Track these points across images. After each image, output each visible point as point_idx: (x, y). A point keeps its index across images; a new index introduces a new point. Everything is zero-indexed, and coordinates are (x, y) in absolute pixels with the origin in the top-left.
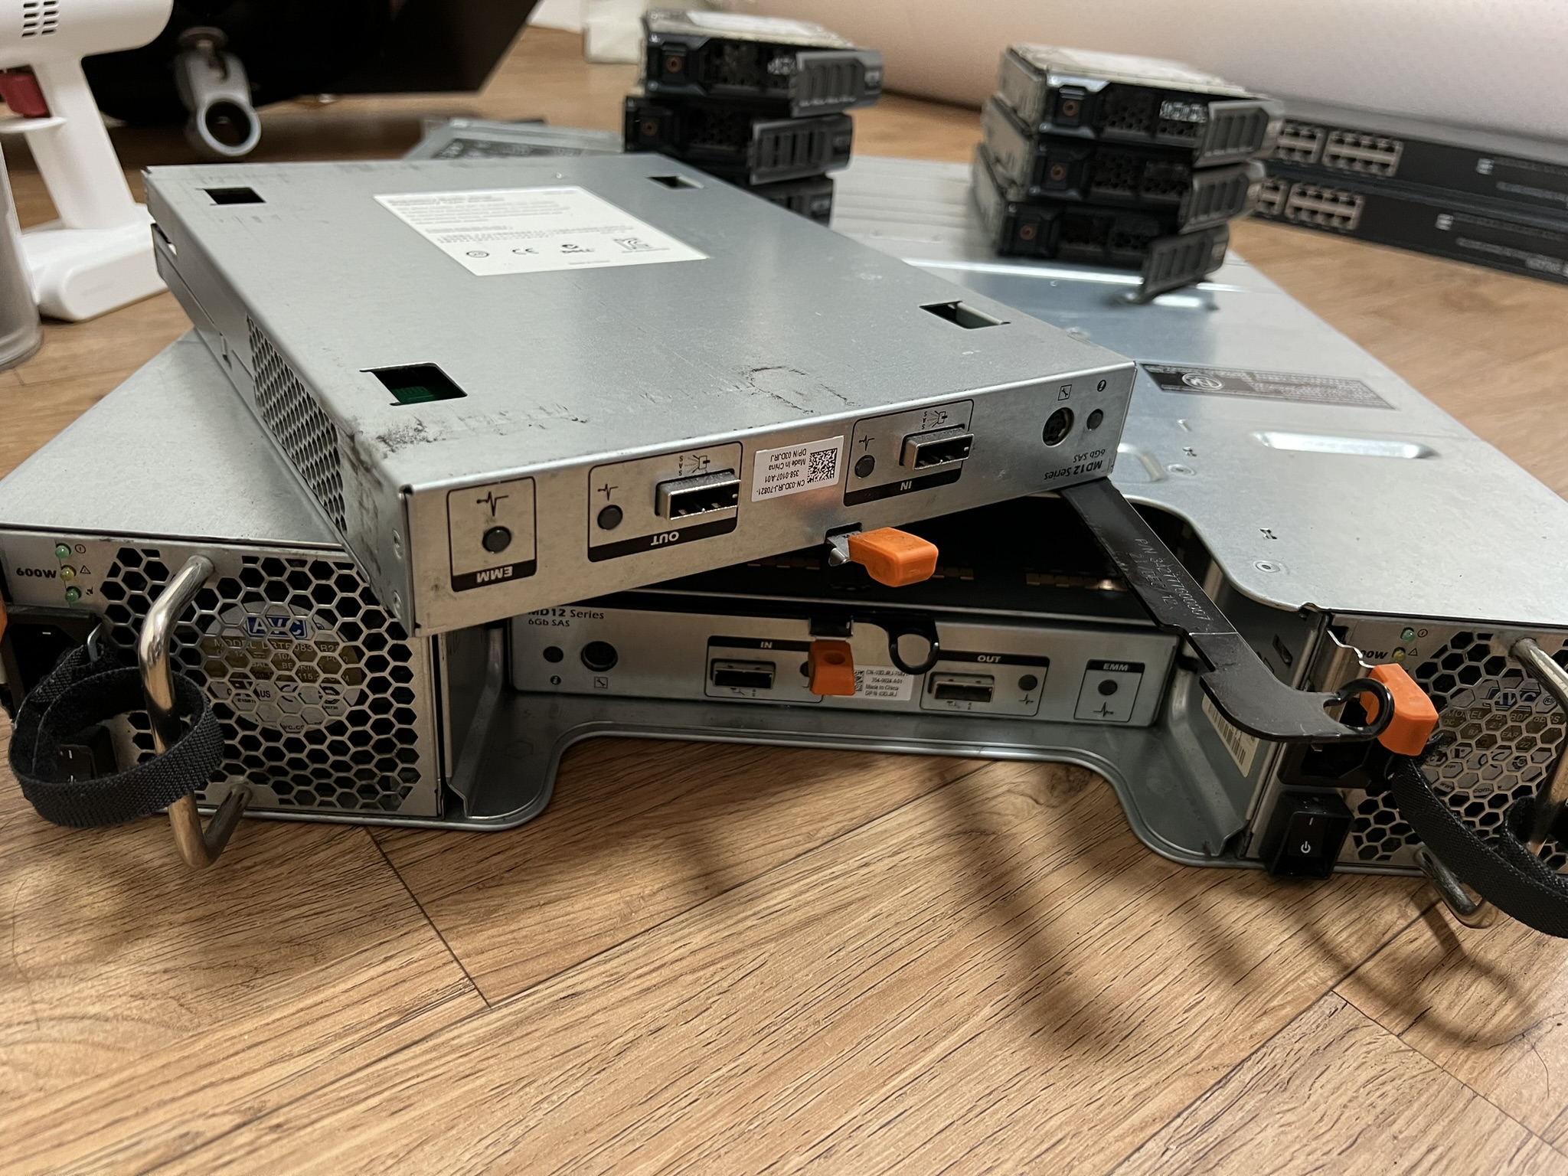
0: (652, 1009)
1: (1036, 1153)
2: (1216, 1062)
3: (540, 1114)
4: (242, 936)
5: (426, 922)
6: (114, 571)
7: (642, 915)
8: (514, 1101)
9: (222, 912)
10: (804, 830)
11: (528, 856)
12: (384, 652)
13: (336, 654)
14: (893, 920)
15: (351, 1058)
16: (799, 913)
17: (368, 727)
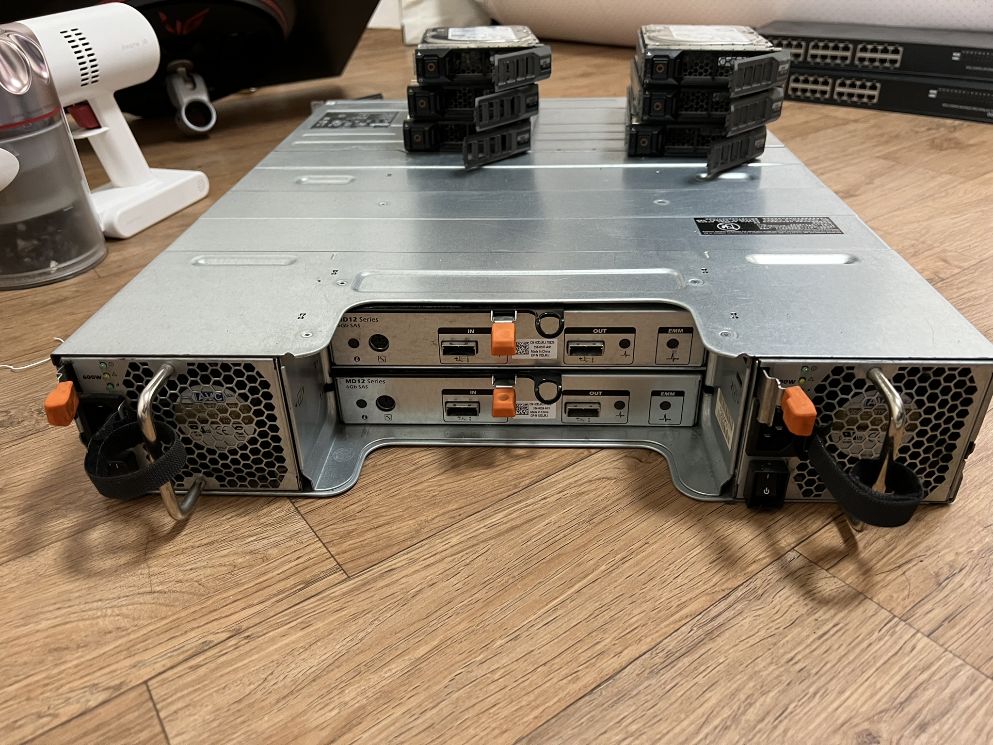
0: (430, 575)
1: (622, 634)
2: (724, 587)
3: (373, 626)
4: (227, 551)
5: (317, 539)
6: (128, 374)
7: (426, 530)
8: (361, 621)
9: (217, 540)
10: (513, 483)
11: (369, 505)
12: (261, 407)
13: (238, 409)
14: (557, 525)
15: (282, 605)
16: (508, 524)
17: (258, 446)
